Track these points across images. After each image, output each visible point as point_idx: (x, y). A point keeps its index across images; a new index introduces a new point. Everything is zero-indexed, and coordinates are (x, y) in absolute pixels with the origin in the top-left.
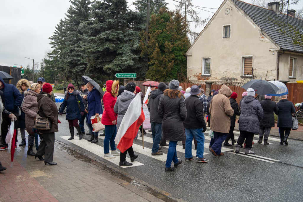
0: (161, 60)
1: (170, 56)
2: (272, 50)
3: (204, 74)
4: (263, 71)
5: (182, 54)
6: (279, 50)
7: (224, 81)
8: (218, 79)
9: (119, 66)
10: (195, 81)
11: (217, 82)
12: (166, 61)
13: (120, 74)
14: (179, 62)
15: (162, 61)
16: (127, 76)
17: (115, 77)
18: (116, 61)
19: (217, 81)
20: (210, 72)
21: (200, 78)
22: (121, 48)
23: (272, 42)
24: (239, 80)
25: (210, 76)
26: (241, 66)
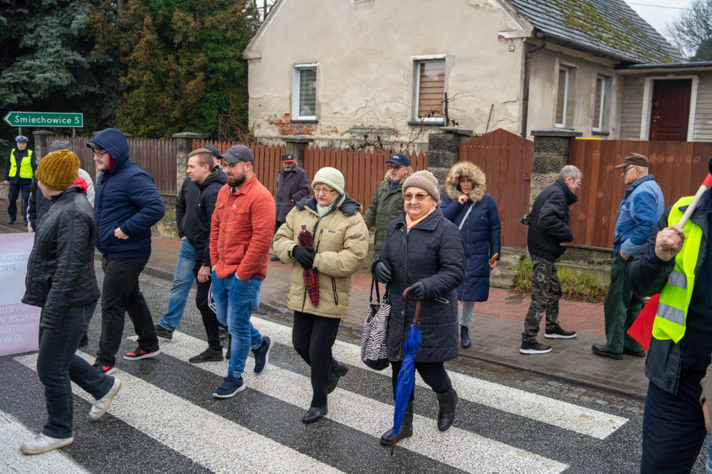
0: (163, 70)
1: (194, 59)
2: (507, 35)
3: (300, 115)
4: (479, 107)
5: (231, 54)
6: (529, 35)
7: (358, 138)
8: (340, 131)
9: (22, 89)
10: (271, 138)
11: (337, 140)
12: (178, 75)
13: (21, 116)
14: (221, 78)
15: (166, 75)
16: (49, 121)
17: (6, 123)
18: (13, 71)
19: (338, 136)
20: (314, 109)
21: (287, 129)
22: (31, 31)
23: (508, 10)
24: (404, 135)
25: (316, 122)
26: (411, 89)
